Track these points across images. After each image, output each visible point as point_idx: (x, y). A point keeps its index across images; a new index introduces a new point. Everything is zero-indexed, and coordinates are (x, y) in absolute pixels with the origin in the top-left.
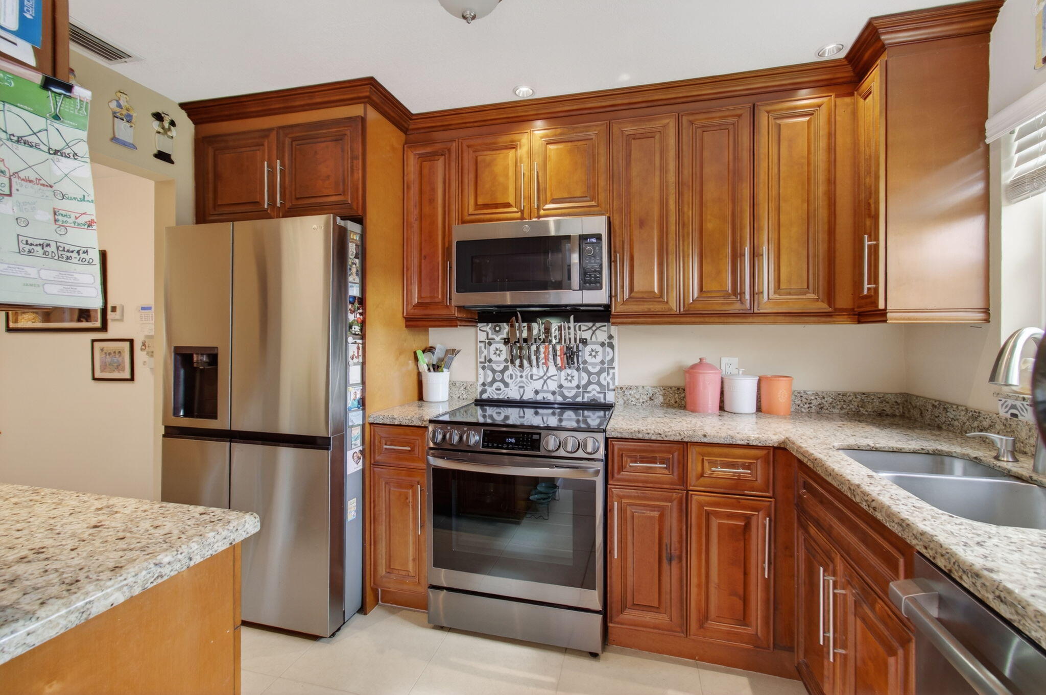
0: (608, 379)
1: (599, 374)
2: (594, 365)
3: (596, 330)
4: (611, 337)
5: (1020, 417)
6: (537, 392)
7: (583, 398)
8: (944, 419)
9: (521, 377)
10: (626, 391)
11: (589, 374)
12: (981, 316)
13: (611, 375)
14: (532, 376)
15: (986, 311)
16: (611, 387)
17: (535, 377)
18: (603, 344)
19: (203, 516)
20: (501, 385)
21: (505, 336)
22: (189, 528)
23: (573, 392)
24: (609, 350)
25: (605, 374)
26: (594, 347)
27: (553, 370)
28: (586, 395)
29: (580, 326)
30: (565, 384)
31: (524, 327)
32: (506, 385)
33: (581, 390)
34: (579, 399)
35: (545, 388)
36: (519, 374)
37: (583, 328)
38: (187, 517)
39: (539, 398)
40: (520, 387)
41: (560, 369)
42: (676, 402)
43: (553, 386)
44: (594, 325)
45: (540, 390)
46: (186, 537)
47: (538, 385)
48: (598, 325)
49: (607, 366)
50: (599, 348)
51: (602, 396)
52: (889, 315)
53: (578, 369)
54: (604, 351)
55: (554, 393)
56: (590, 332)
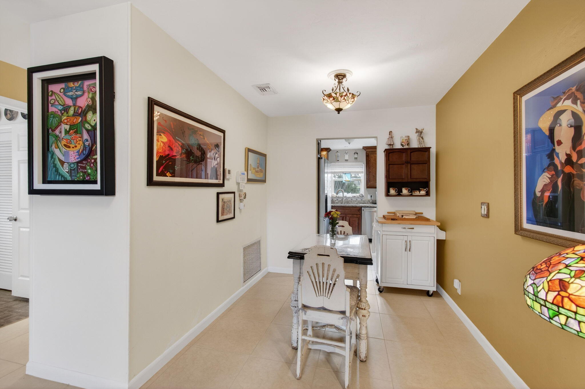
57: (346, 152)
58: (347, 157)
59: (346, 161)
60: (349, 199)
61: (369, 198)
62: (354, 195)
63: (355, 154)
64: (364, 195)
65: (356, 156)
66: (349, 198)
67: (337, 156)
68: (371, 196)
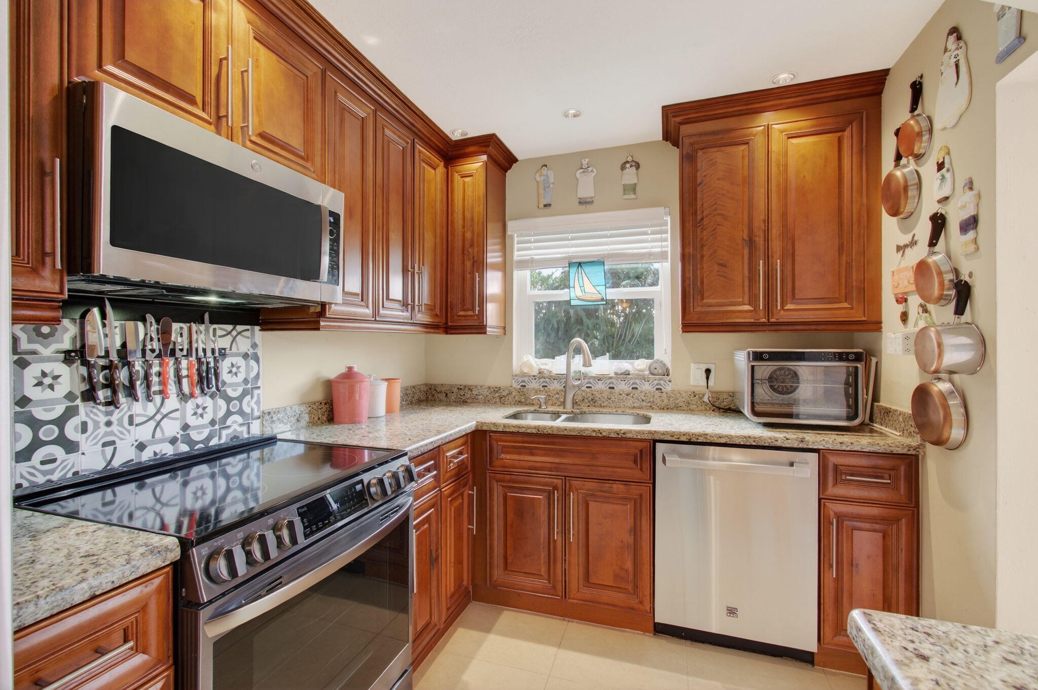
0: (253, 404)
1: (240, 399)
2: (234, 385)
3: (236, 336)
4: (254, 346)
5: (527, 387)
6: (141, 447)
7: (220, 438)
8: (469, 396)
9: (109, 424)
10: (274, 416)
11: (229, 400)
12: (501, 330)
13: (255, 399)
14: (131, 418)
15: (504, 328)
16: (256, 414)
17: (137, 420)
18: (246, 356)
19: (926, 652)
20: (57, 451)
21: (67, 345)
22: (971, 650)
23: (206, 432)
24: (253, 363)
25: (248, 398)
26: (235, 360)
27: (173, 402)
28: (225, 433)
29: (215, 330)
30: (192, 421)
31: (116, 327)
32: (70, 447)
33: (217, 427)
34: (214, 442)
35: (158, 435)
36: (103, 419)
37: (219, 333)
38: (954, 672)
39: (146, 456)
40: (105, 445)
41: (183, 397)
42: (319, 419)
43: (171, 428)
44: (234, 328)
45: (148, 441)
46: (988, 638)
47: (144, 433)
48: (240, 328)
49: (250, 388)
50: (240, 361)
51: (244, 429)
52: (488, 329)
53: (212, 396)
54: (247, 366)
55: (173, 441)
56: (229, 338)
57: (585, 162)
58: (586, 189)
59: (583, 207)
60: (600, 386)
61: (696, 379)
62: (625, 365)
63: (623, 167)
64: (669, 365)
65: (630, 177)
66: (599, 378)
67: (541, 185)
68: (708, 371)
